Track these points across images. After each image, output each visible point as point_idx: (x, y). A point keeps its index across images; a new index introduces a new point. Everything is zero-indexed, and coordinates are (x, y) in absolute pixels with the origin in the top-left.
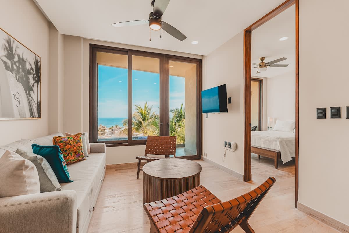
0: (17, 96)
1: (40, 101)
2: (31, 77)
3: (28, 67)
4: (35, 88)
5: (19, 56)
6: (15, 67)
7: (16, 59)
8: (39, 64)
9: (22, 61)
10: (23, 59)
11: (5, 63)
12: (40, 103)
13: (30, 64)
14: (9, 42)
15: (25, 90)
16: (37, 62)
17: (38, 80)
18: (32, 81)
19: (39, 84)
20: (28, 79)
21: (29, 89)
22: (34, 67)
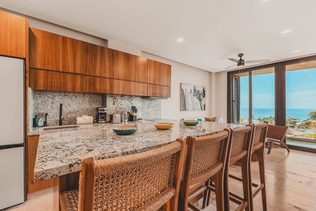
0: (197, 103)
1: (205, 104)
2: (201, 96)
3: (200, 92)
4: (203, 100)
5: (197, 90)
6: (196, 94)
7: (197, 91)
8: (205, 90)
9: (198, 91)
10: (199, 91)
11: (193, 94)
12: (205, 105)
13: (201, 91)
14: (194, 88)
15: (199, 101)
16: (204, 89)
17: (204, 96)
18: (202, 97)
19: (205, 97)
20: (200, 97)
21: (200, 100)
22: (202, 92)
